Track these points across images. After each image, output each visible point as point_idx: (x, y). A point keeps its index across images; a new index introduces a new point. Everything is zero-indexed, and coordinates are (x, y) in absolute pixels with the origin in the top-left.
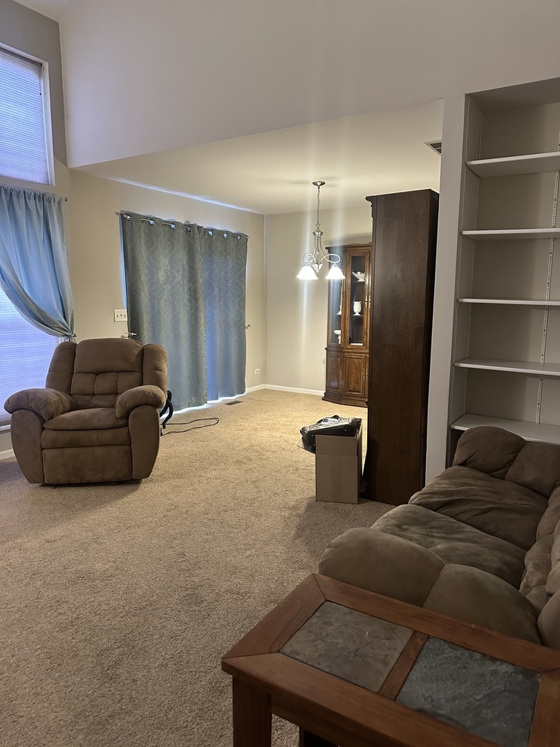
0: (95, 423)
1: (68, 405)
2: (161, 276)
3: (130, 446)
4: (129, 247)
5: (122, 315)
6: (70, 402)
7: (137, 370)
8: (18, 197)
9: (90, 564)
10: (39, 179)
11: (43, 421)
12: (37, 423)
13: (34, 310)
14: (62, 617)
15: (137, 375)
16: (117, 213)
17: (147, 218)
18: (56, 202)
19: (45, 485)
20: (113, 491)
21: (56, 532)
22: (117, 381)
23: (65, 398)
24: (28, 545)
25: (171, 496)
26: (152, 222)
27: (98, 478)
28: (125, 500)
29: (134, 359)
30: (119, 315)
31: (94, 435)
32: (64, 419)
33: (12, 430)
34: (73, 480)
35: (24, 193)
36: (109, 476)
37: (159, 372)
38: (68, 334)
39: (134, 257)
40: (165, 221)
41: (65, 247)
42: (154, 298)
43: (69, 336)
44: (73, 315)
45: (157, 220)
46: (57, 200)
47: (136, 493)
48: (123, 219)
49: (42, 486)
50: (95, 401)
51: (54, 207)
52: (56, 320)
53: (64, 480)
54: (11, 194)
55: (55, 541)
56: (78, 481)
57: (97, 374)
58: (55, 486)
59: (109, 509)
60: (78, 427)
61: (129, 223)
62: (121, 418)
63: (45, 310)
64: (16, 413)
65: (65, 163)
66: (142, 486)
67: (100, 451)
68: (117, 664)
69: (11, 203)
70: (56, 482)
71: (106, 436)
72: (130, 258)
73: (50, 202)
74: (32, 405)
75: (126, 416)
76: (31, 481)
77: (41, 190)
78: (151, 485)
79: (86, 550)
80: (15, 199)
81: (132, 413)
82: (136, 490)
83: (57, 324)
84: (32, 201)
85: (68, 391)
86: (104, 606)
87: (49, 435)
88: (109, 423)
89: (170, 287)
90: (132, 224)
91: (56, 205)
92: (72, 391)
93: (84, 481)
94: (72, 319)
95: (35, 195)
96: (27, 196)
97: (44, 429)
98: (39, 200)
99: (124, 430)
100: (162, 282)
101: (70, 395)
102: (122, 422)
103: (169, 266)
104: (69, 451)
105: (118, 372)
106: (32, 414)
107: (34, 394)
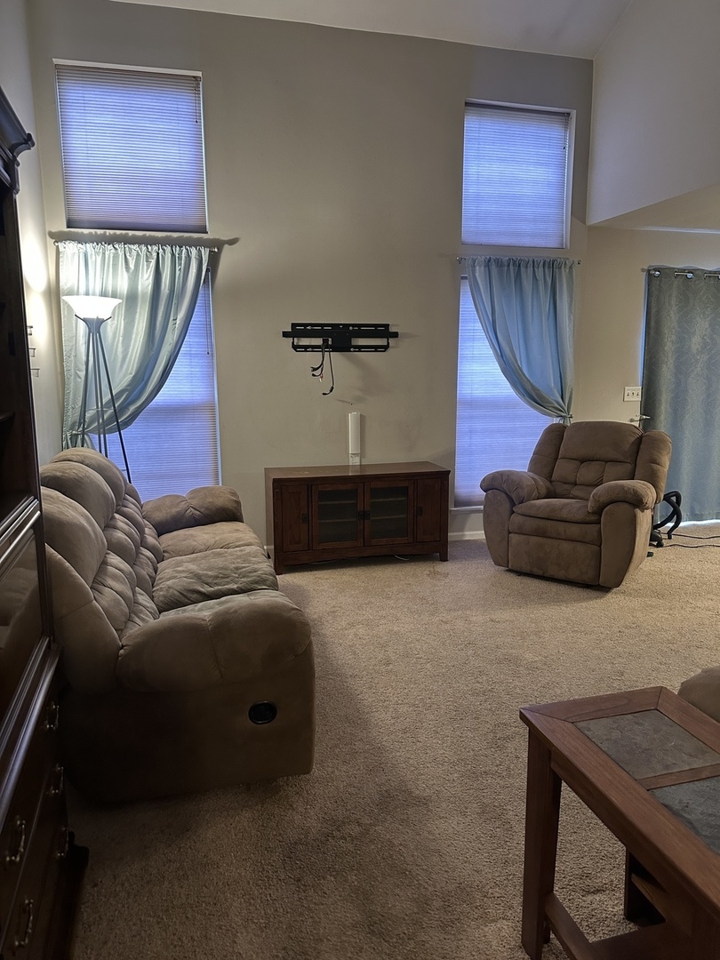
0: (564, 514)
1: (543, 491)
2: (695, 343)
3: (600, 546)
4: (653, 310)
5: (634, 394)
6: (547, 488)
7: (629, 461)
8: (527, 267)
9: (521, 651)
10: (552, 242)
11: (513, 504)
12: (507, 505)
13: (529, 388)
14: (478, 685)
15: (629, 467)
16: (643, 270)
17: (683, 270)
18: (568, 267)
19: (510, 571)
20: (576, 592)
21: (504, 615)
22: (603, 472)
23: (541, 483)
24: (474, 618)
25: (639, 614)
26: (690, 275)
27: (561, 574)
28: (584, 604)
29: (627, 447)
30: (630, 394)
31: (561, 527)
32: (534, 505)
33: (485, 512)
34: (536, 571)
35: (533, 262)
36: (573, 574)
37: (655, 466)
38: (563, 414)
39: (658, 322)
40: (710, 272)
41: (572, 317)
42: (681, 371)
43: (564, 417)
44: (571, 393)
45: (697, 272)
46: (568, 264)
47: (599, 601)
48: (650, 277)
49: (507, 570)
50: (575, 492)
51: (565, 273)
52: (551, 399)
53: (527, 568)
54: (519, 266)
55: (499, 622)
56: (540, 573)
57: (583, 461)
58: (520, 573)
59: (563, 608)
60: (546, 516)
61: (657, 280)
62: (594, 513)
63: (539, 388)
64: (489, 492)
65: (584, 221)
66: (609, 595)
67: (566, 546)
68: (507, 739)
69: (518, 276)
70: (518, 569)
71: (574, 530)
72: (653, 324)
73: (560, 268)
74: (505, 486)
75: (599, 511)
76: (497, 563)
77: (553, 256)
78: (621, 597)
79: (523, 638)
80: (523, 269)
81: (606, 509)
82: (601, 597)
83: (551, 403)
84: (541, 269)
85: (549, 477)
86: (518, 690)
87: (517, 519)
88: (579, 517)
89: (707, 357)
90: (660, 281)
91: (567, 270)
92: (553, 479)
93: (546, 575)
94: (570, 398)
95: (544, 263)
96: (536, 265)
97: (513, 512)
98: (549, 267)
99: (594, 528)
100: (695, 351)
101: (551, 482)
102: (593, 518)
103: (709, 330)
104: (534, 539)
105: (606, 462)
106: (504, 495)
107: (508, 476)
